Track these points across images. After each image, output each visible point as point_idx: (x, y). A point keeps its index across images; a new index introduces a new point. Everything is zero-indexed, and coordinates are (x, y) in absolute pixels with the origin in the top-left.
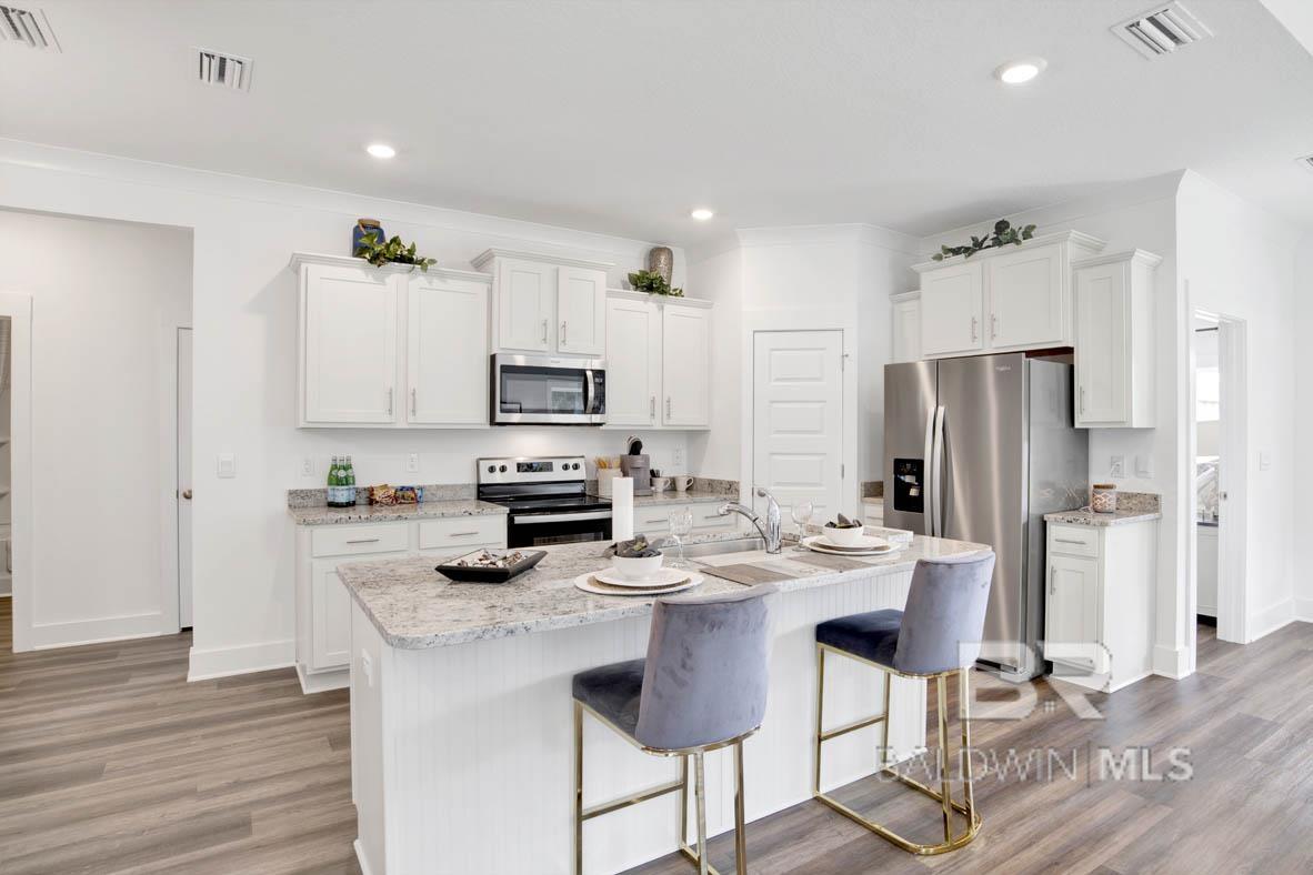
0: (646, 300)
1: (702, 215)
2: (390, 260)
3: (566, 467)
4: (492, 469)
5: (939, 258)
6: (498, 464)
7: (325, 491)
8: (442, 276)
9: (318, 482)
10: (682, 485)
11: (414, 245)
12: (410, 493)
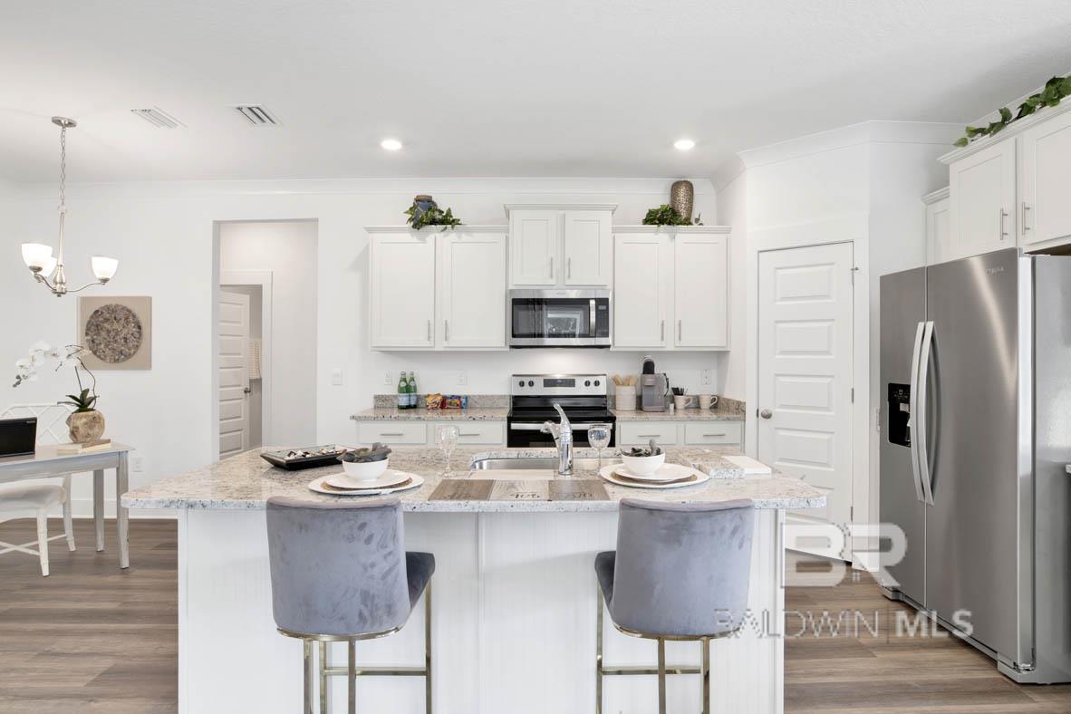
0: (657, 232)
1: (685, 145)
2: (427, 224)
3: (587, 384)
4: (522, 384)
5: (963, 143)
6: (526, 381)
7: (395, 397)
8: (469, 231)
9: (392, 390)
10: (706, 403)
11: (449, 209)
12: (456, 400)
